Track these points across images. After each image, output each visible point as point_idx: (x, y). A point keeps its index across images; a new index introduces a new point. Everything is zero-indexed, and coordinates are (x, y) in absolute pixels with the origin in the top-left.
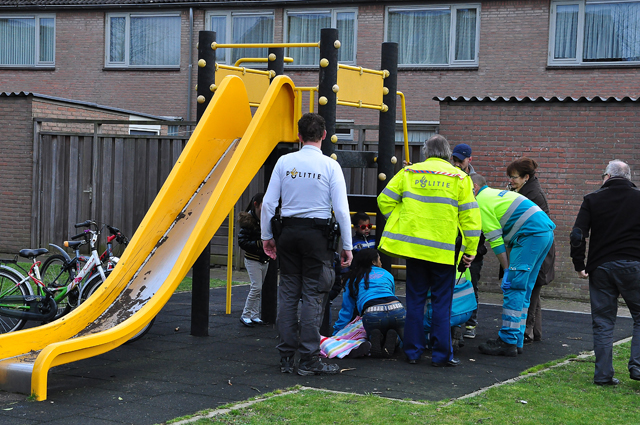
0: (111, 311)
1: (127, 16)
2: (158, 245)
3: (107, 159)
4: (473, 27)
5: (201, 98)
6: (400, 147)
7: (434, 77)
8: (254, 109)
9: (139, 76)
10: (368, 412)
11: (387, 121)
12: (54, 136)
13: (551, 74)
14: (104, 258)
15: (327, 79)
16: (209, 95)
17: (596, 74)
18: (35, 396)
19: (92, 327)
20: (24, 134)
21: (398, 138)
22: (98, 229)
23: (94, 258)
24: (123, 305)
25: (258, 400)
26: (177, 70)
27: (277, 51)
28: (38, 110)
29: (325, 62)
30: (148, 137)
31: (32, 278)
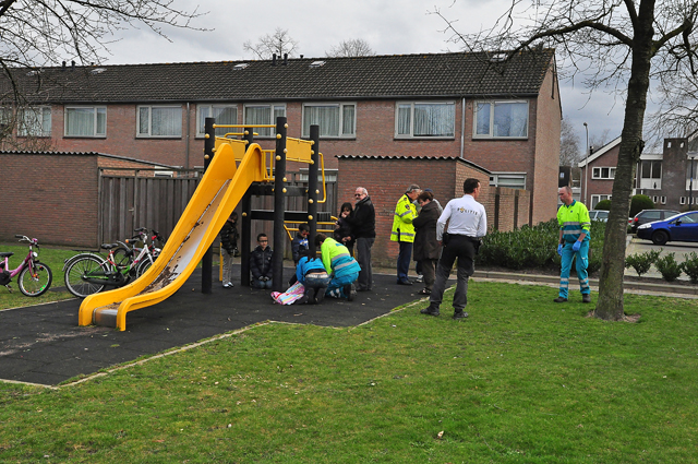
0: (159, 280)
1: (150, 107)
2: (184, 241)
3: (143, 191)
4: (353, 115)
5: (207, 156)
6: (321, 183)
7: (331, 143)
8: (238, 163)
9: (157, 142)
10: (310, 334)
11: (313, 171)
12: (111, 178)
13: (396, 143)
14: (151, 249)
15: (280, 145)
16: (212, 155)
17: (421, 143)
18: (119, 328)
19: (148, 289)
20: (94, 177)
21: (320, 179)
22: (146, 232)
23: (146, 249)
24: (165, 276)
25: (246, 328)
26: (180, 139)
27: (250, 129)
28: (101, 162)
29: (279, 136)
30: (167, 178)
31: (110, 262)
